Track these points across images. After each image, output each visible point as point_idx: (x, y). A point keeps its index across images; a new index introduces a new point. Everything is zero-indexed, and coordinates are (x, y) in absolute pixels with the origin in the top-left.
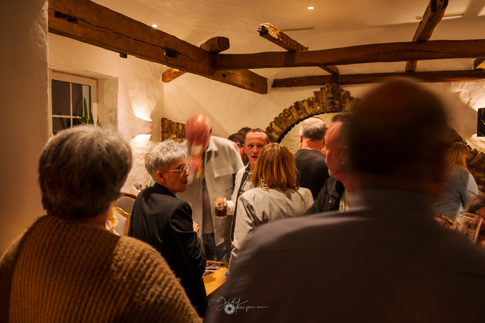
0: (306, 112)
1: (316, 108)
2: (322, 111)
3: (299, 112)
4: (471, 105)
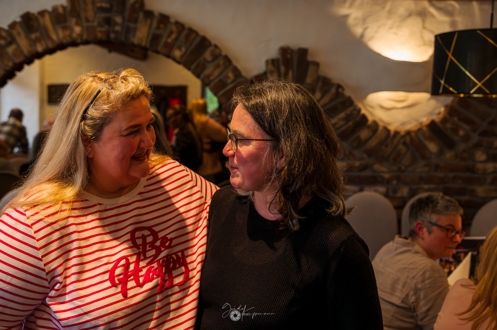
0: (50, 38)
1: (72, 30)
2: (85, 37)
3: (33, 36)
4: (366, 39)
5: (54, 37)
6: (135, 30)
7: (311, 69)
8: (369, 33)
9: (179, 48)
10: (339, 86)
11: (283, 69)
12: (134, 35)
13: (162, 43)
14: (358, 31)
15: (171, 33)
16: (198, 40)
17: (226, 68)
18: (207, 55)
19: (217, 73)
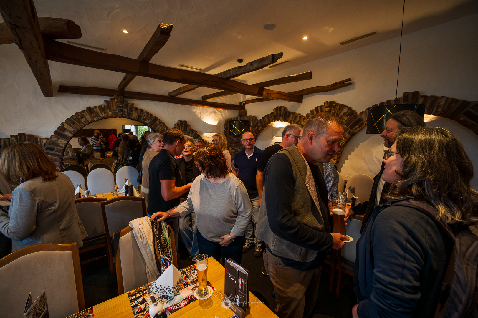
0: (99, 115)
1: (108, 114)
3: (92, 115)
4: (201, 119)
5: (101, 116)
6: (132, 114)
7: (188, 127)
8: (202, 117)
9: (148, 120)
10: (196, 131)
11: (180, 126)
12: (132, 116)
13: (142, 119)
14: (199, 116)
15: (145, 115)
16: (154, 118)
17: (164, 126)
18: (157, 122)
19: (161, 127)
